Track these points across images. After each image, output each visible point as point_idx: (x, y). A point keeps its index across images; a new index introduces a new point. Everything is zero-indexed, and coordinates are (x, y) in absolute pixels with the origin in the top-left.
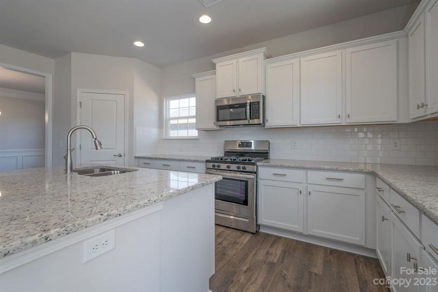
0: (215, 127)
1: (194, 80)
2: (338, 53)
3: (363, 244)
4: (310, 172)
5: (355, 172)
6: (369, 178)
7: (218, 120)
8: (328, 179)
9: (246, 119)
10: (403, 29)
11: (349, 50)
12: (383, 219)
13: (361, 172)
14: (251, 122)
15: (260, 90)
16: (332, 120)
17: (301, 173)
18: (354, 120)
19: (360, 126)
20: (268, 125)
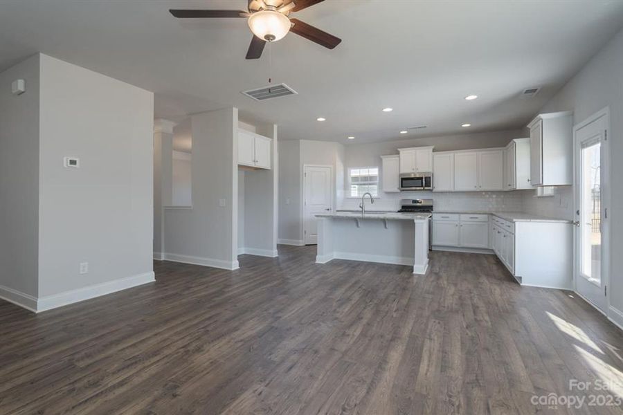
0: (399, 191)
1: (381, 160)
2: (475, 153)
3: (487, 247)
4: (462, 215)
5: (483, 214)
6: (490, 216)
7: (402, 187)
8: (471, 218)
9: (422, 186)
10: (505, 146)
11: (480, 153)
12: (499, 232)
13: (485, 214)
14: (426, 188)
15: (430, 170)
16: (472, 188)
17: (457, 215)
18: (483, 189)
19: (487, 192)
20: (434, 190)
